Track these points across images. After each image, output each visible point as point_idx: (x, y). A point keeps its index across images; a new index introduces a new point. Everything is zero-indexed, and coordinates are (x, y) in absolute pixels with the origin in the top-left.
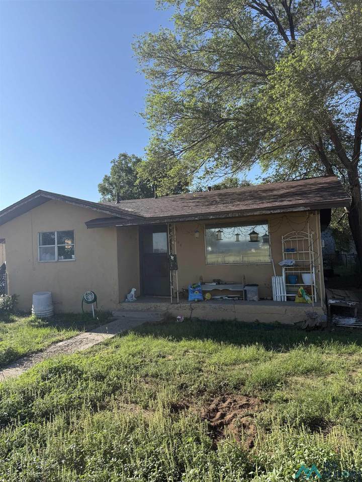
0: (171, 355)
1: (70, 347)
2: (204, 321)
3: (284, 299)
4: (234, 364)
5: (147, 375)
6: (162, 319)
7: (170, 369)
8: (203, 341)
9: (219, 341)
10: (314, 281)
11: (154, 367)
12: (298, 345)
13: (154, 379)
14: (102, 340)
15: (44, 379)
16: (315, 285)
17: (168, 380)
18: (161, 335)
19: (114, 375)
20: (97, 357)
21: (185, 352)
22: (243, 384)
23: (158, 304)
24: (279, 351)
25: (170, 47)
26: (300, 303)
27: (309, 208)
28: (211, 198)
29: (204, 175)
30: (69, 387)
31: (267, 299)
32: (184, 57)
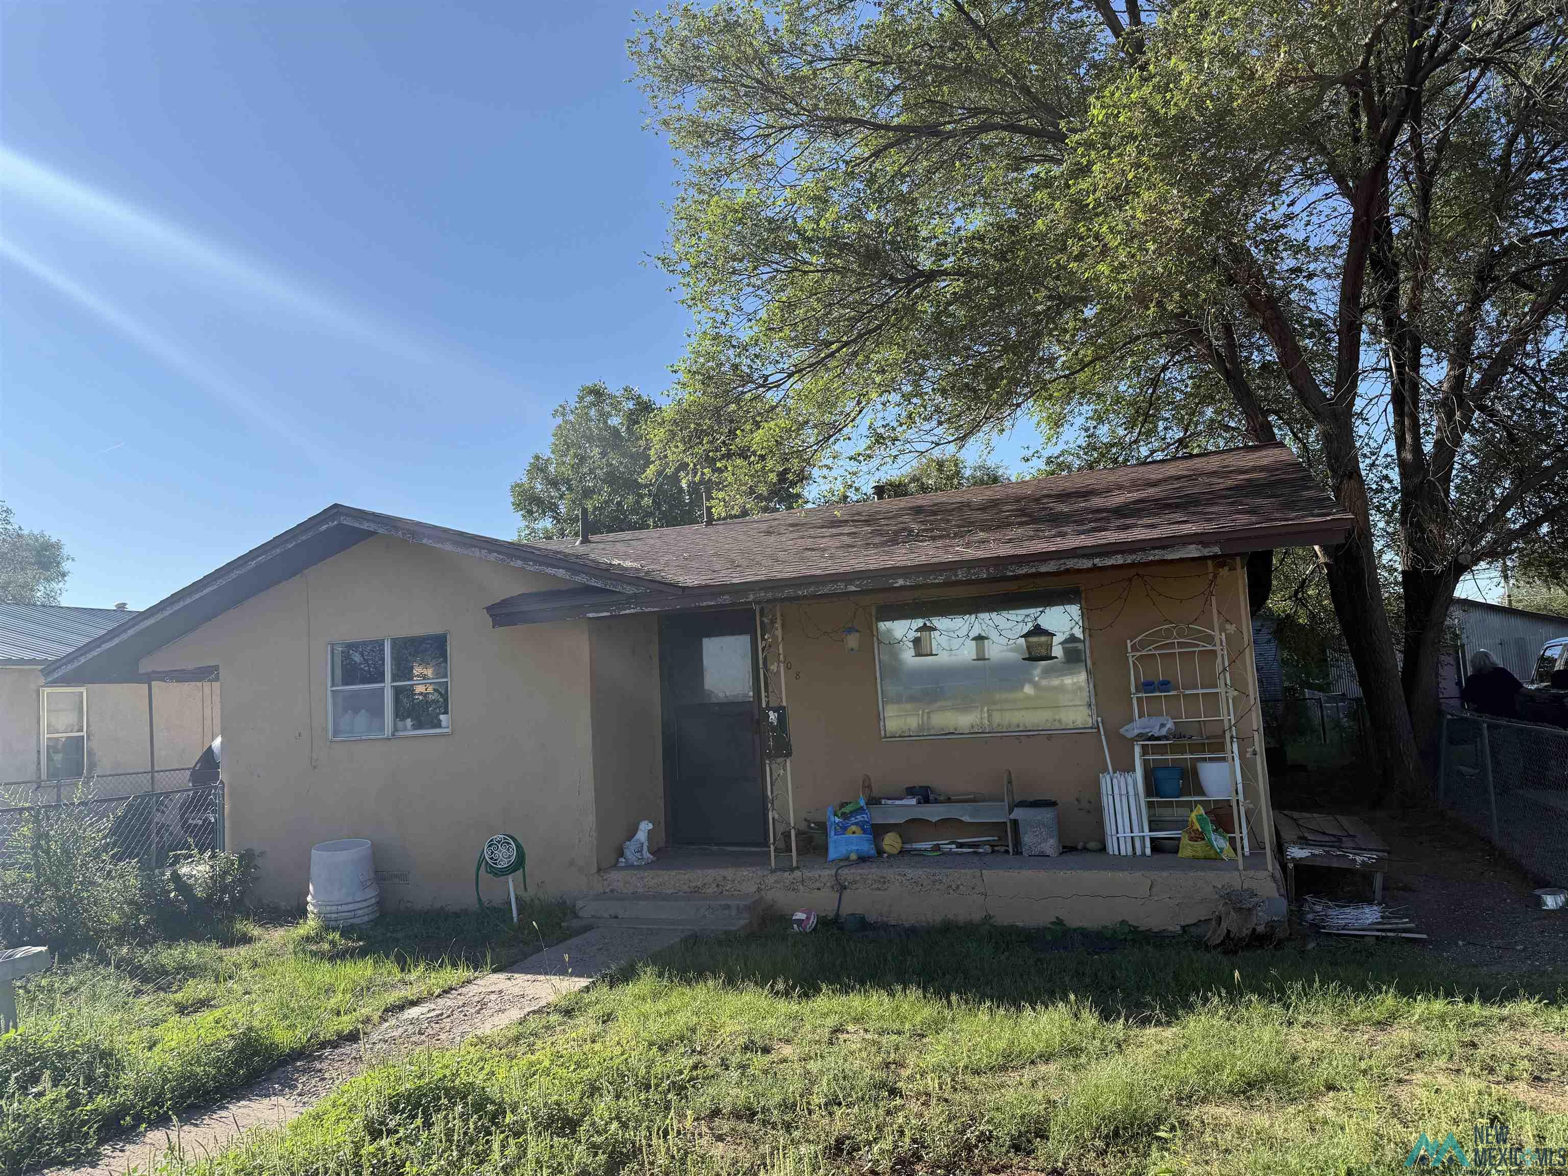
0: (788, 1041)
1: (447, 1024)
2: (885, 926)
3: (1143, 847)
4: (1004, 1068)
5: (716, 1113)
6: (742, 922)
7: (794, 1087)
8: (892, 994)
9: (943, 992)
10: (1240, 787)
11: (739, 1084)
12: (1206, 1000)
13: (742, 1126)
14: (552, 998)
15: (376, 1135)
16: (1241, 797)
17: (788, 1127)
18: (748, 975)
19: (606, 1114)
20: (543, 1056)
21: (836, 1031)
22: (1043, 1135)
23: (729, 873)
24: (1144, 1022)
25: (750, 51)
26: (1195, 858)
27: (1216, 550)
28: (892, 522)
29: (870, 448)
30: (460, 1158)
31: (1085, 849)
32: (793, 79)
